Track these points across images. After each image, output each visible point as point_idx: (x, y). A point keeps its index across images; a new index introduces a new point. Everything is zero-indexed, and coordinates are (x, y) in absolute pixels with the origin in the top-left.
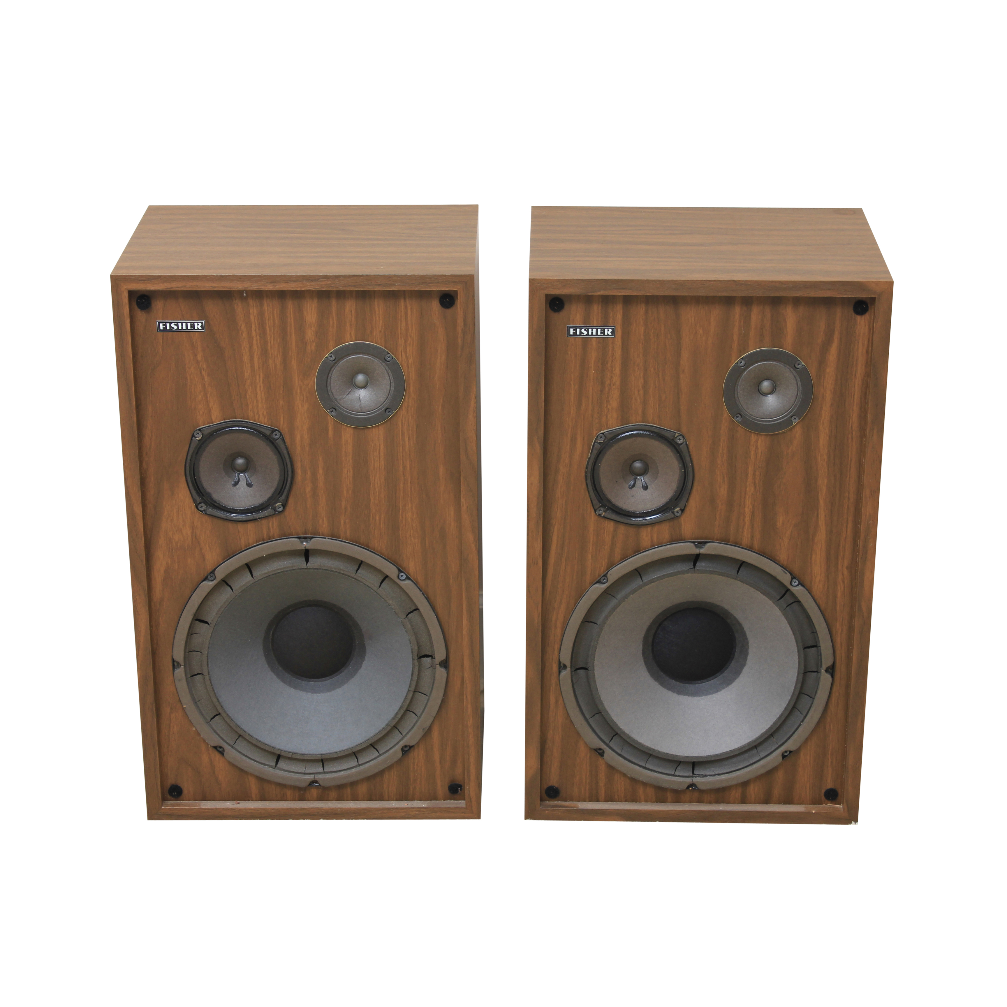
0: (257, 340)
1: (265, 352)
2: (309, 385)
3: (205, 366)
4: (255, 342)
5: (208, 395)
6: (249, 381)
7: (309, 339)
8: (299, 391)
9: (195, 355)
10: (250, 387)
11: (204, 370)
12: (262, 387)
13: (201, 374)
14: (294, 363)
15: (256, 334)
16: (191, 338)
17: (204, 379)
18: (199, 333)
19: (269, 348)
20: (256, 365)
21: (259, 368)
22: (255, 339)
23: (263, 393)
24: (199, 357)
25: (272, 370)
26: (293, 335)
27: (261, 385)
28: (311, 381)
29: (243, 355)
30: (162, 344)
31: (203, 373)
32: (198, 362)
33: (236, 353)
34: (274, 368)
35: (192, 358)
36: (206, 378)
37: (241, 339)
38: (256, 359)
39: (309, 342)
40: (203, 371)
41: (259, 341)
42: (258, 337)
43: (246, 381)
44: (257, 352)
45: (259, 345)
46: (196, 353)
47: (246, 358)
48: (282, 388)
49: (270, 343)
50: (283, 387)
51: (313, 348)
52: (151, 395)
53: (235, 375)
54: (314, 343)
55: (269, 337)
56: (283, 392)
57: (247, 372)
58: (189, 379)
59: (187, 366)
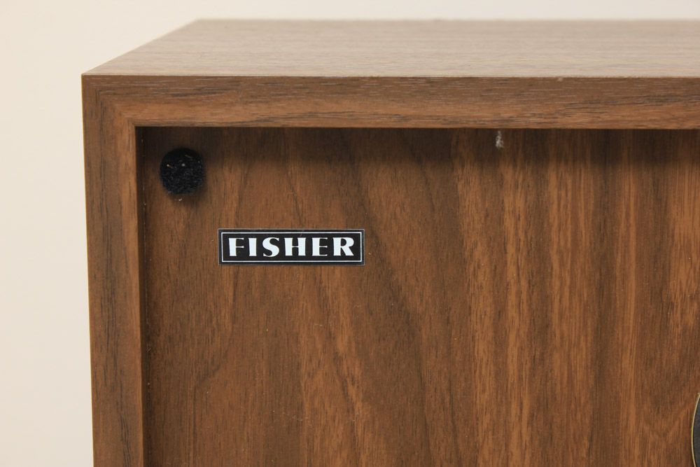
0: (519, 293)
1: (541, 330)
2: (671, 434)
3: (357, 372)
4: (512, 298)
5: (363, 458)
6: (486, 419)
7: (681, 289)
8: (637, 452)
9: (331, 337)
10: (490, 437)
11: (353, 384)
12: (526, 437)
13: (346, 395)
14: (628, 365)
15: (518, 275)
16: (321, 283)
17: (353, 409)
18: (343, 268)
19: (555, 318)
20: (512, 368)
21: (520, 379)
22: (513, 289)
23: (528, 456)
24: (341, 345)
25: (558, 387)
26: (633, 277)
27: (524, 429)
28: (677, 423)
29: (473, 337)
30: (231, 301)
31: (352, 391)
32: (337, 359)
33: (453, 334)
34: (565, 380)
35: (319, 346)
36: (359, 405)
37: (471, 290)
38: (513, 351)
39: (679, 301)
40: (350, 387)
41: (524, 296)
42: (524, 283)
43: (477, 419)
44: (518, 330)
45: (525, 307)
46: (333, 330)
47: (482, 349)
48: (586, 441)
49: (560, 301)
50: (591, 440)
51: (691, 320)
52: (191, 455)
53: (447, 400)
54: (696, 304)
55: (556, 284)
56: (589, 450)
57: (484, 391)
58: (307, 406)
59: (303, 370)
